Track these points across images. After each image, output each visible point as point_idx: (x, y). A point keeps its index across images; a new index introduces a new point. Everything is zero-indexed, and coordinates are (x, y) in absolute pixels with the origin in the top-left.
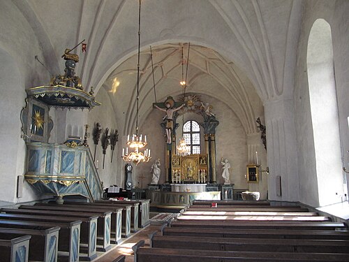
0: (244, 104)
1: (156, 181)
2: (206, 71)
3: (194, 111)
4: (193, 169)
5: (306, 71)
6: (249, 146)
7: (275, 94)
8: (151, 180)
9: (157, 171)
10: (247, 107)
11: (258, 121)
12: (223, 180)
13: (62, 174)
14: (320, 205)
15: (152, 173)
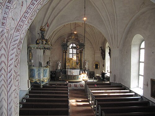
0: (95, 40)
1: (59, 68)
2: (82, 26)
3: (75, 40)
4: (74, 64)
5: (131, 46)
6: (96, 55)
7: (116, 47)
8: (57, 68)
9: (60, 64)
10: (96, 41)
11: (101, 47)
12: (86, 68)
13: (44, 78)
14: (131, 88)
15: (58, 65)
